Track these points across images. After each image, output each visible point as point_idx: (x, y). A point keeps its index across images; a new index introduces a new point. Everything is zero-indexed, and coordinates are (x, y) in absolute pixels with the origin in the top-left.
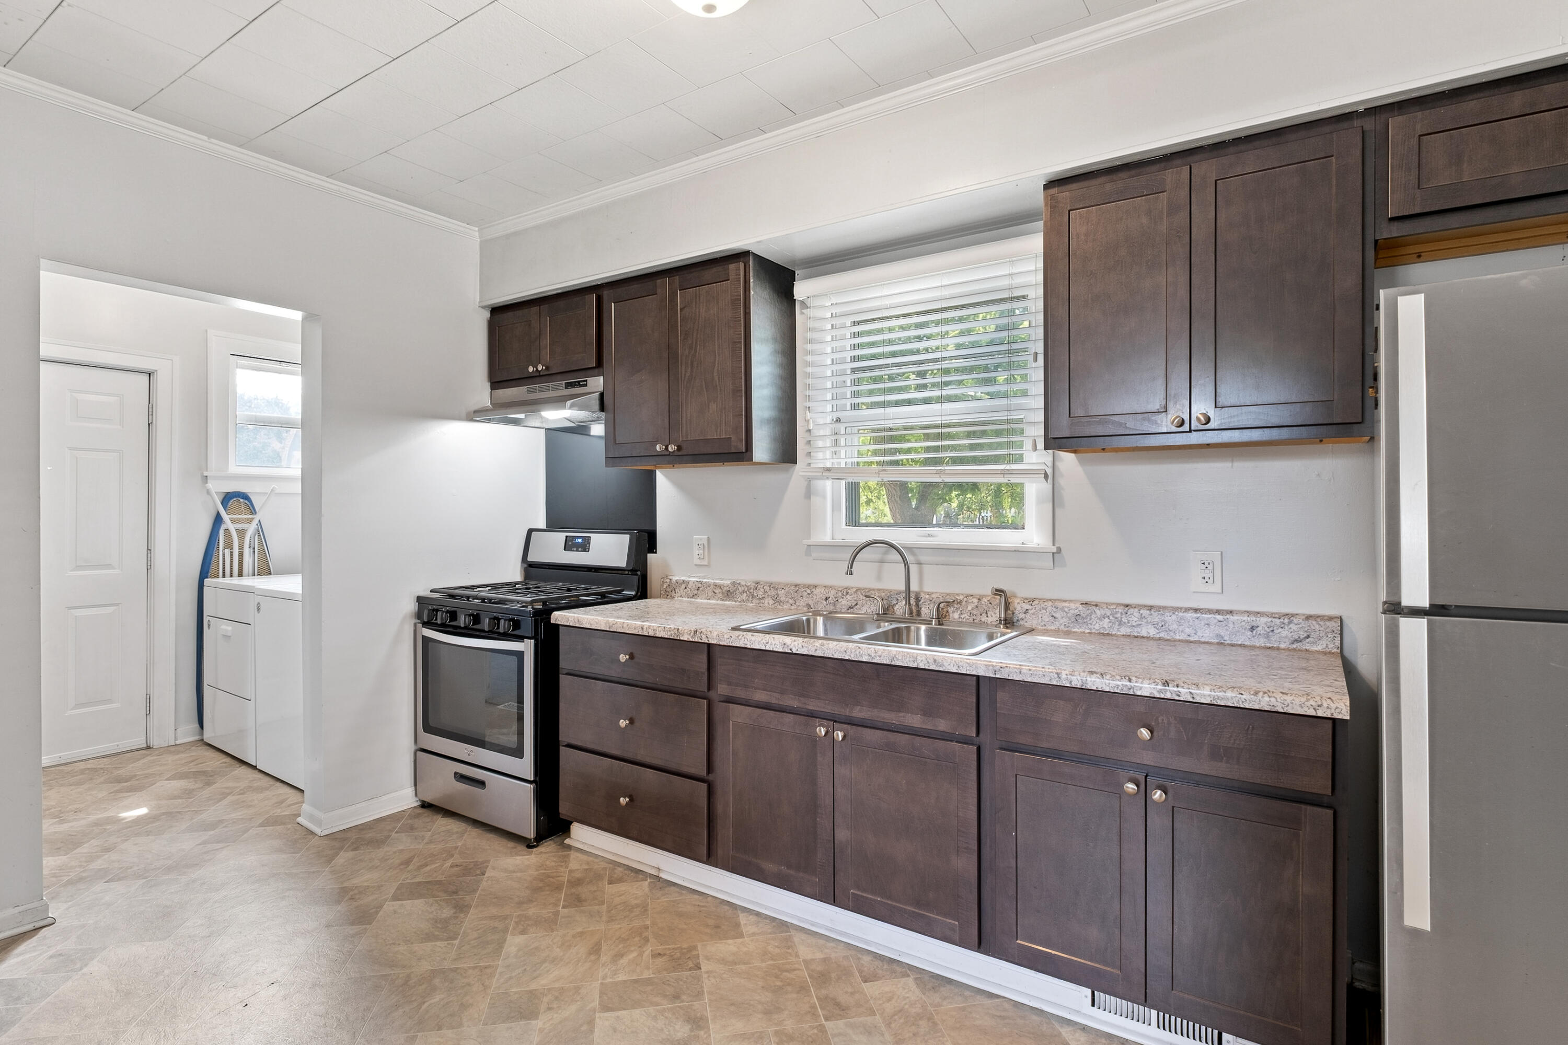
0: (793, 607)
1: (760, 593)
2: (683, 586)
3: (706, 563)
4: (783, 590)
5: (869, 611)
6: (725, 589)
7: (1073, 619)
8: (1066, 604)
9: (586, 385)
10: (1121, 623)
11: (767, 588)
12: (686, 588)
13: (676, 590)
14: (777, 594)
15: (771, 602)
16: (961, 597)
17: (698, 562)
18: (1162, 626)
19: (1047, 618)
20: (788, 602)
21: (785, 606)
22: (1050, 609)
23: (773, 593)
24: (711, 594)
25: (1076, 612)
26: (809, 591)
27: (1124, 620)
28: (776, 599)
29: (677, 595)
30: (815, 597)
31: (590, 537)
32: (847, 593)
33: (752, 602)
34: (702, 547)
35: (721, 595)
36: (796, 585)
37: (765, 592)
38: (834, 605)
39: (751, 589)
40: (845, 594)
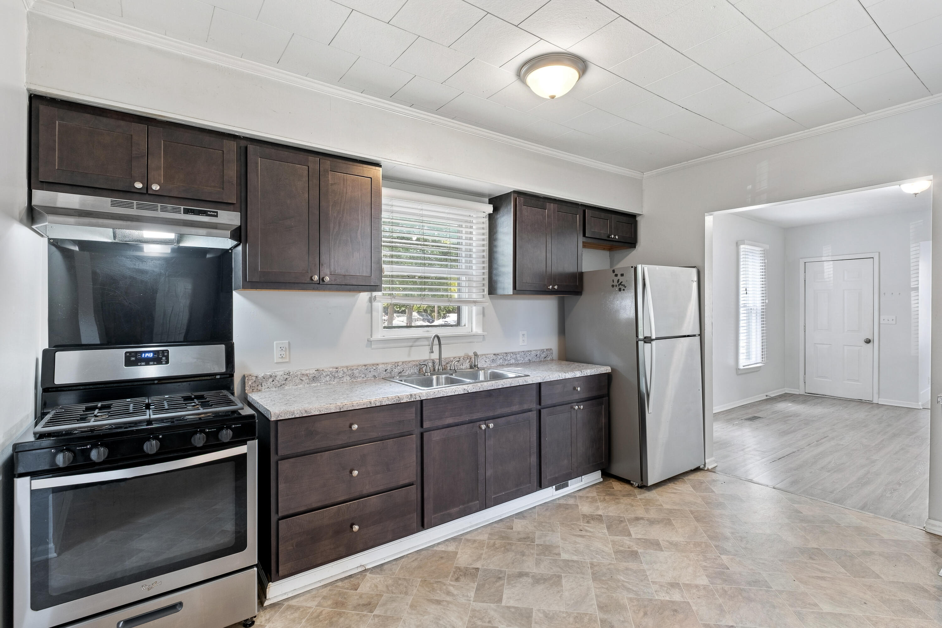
0: (364, 379)
1: (340, 374)
2: (271, 380)
3: (287, 360)
4: (357, 370)
5: (410, 373)
6: (311, 376)
7: (492, 361)
8: (489, 356)
9: (216, 216)
10: (505, 360)
11: (345, 370)
12: (273, 381)
13: (263, 384)
14: (353, 373)
15: (348, 378)
16: (452, 359)
17: (280, 360)
18: (516, 359)
19: (484, 362)
20: (361, 376)
21: (359, 380)
22: (484, 358)
23: (350, 373)
24: (298, 381)
25: (493, 358)
26: (374, 368)
27: (506, 359)
28: (352, 376)
29: (263, 387)
30: (378, 371)
31: (167, 351)
32: (398, 365)
33: (334, 381)
34: (284, 349)
35: (307, 380)
36: (365, 366)
37: (344, 373)
38: (391, 373)
39: (333, 372)
40: (396, 366)
